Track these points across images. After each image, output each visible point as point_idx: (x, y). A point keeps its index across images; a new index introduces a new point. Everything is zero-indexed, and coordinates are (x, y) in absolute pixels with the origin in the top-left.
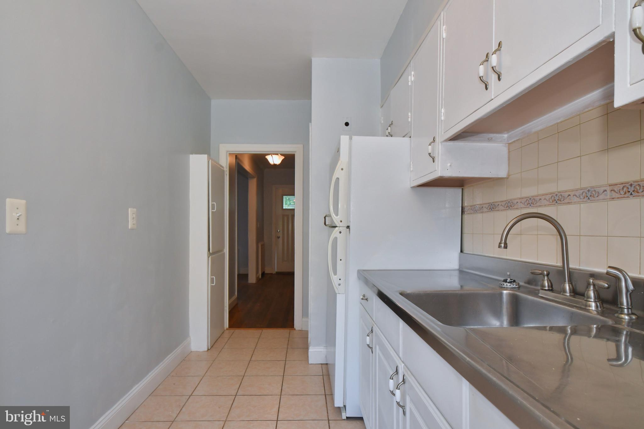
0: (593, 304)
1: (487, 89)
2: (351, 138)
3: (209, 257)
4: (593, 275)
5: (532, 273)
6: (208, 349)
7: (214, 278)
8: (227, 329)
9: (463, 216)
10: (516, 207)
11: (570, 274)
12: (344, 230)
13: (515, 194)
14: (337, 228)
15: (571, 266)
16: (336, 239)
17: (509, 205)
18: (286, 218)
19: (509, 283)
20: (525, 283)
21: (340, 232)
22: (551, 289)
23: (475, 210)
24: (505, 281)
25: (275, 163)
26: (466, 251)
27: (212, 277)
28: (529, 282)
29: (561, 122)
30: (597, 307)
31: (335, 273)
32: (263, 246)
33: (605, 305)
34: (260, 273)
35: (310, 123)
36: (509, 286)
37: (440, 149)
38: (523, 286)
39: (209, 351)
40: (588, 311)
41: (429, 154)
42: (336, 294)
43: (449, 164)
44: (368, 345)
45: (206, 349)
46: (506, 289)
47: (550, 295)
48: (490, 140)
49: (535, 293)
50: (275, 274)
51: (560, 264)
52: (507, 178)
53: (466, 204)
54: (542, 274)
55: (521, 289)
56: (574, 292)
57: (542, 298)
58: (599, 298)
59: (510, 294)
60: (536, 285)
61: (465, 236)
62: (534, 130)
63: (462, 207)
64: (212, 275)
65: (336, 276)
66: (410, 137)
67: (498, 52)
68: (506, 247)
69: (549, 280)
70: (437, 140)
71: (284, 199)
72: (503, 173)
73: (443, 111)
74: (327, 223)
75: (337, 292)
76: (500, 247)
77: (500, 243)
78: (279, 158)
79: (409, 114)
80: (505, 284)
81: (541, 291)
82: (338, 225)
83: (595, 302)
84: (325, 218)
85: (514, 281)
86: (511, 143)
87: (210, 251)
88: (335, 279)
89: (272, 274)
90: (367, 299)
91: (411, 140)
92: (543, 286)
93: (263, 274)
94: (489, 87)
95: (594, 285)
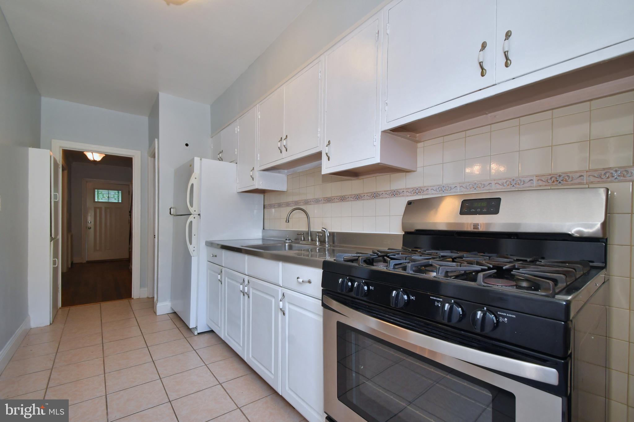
0: (318, 243)
1: (281, 153)
2: (201, 160)
3: (51, 241)
4: (318, 232)
5: (297, 234)
6: (50, 324)
7: (56, 260)
8: (60, 308)
9: (264, 210)
10: (290, 205)
11: (311, 233)
12: (197, 216)
13: (290, 199)
14: (192, 215)
15: (311, 230)
16: (191, 222)
17: (288, 204)
18: (98, 211)
19: (288, 240)
20: (294, 240)
21: (195, 218)
22: (304, 240)
23: (271, 206)
24: (286, 240)
25: (95, 159)
26: (265, 228)
27: (54, 259)
28: (296, 240)
29: (308, 170)
30: (319, 243)
31: (191, 244)
32: (72, 236)
33: (322, 243)
34: (70, 263)
35: (156, 140)
36: (288, 242)
37: (257, 174)
38: (294, 242)
39: (51, 325)
40: (316, 245)
41: (251, 176)
42: (191, 257)
43: (261, 183)
44: (219, 280)
45: (49, 324)
46: (287, 243)
47: (304, 242)
48: (279, 173)
49: (298, 243)
50: (85, 263)
51: (307, 230)
52: (287, 191)
53: (266, 204)
54: (301, 234)
55: (293, 242)
56: (312, 240)
57: (301, 244)
58: (320, 241)
59: (288, 244)
60: (299, 240)
61: (265, 220)
62: (298, 171)
63: (264, 205)
64: (54, 258)
65: (191, 246)
66: (237, 163)
67: (286, 139)
68: (288, 222)
69: (304, 237)
70: (255, 169)
71: (96, 193)
72: (284, 189)
73: (259, 155)
74: (172, 213)
75: (192, 255)
76: (286, 222)
77: (286, 220)
78: (100, 156)
79: (236, 150)
80: (286, 241)
81: (301, 241)
82: (193, 213)
83: (318, 242)
84: (170, 209)
85: (290, 239)
86: (288, 175)
87: (52, 236)
88: (191, 248)
89: (82, 263)
90: (216, 256)
91: (237, 166)
92: (301, 239)
93: (72, 263)
94: (282, 152)
95: (318, 236)
